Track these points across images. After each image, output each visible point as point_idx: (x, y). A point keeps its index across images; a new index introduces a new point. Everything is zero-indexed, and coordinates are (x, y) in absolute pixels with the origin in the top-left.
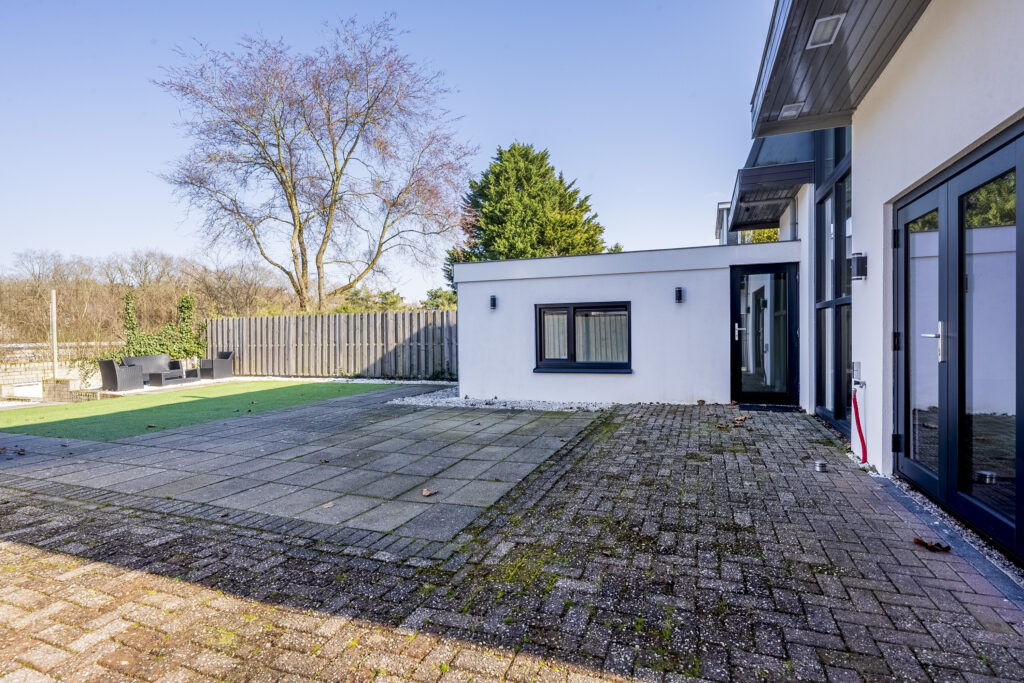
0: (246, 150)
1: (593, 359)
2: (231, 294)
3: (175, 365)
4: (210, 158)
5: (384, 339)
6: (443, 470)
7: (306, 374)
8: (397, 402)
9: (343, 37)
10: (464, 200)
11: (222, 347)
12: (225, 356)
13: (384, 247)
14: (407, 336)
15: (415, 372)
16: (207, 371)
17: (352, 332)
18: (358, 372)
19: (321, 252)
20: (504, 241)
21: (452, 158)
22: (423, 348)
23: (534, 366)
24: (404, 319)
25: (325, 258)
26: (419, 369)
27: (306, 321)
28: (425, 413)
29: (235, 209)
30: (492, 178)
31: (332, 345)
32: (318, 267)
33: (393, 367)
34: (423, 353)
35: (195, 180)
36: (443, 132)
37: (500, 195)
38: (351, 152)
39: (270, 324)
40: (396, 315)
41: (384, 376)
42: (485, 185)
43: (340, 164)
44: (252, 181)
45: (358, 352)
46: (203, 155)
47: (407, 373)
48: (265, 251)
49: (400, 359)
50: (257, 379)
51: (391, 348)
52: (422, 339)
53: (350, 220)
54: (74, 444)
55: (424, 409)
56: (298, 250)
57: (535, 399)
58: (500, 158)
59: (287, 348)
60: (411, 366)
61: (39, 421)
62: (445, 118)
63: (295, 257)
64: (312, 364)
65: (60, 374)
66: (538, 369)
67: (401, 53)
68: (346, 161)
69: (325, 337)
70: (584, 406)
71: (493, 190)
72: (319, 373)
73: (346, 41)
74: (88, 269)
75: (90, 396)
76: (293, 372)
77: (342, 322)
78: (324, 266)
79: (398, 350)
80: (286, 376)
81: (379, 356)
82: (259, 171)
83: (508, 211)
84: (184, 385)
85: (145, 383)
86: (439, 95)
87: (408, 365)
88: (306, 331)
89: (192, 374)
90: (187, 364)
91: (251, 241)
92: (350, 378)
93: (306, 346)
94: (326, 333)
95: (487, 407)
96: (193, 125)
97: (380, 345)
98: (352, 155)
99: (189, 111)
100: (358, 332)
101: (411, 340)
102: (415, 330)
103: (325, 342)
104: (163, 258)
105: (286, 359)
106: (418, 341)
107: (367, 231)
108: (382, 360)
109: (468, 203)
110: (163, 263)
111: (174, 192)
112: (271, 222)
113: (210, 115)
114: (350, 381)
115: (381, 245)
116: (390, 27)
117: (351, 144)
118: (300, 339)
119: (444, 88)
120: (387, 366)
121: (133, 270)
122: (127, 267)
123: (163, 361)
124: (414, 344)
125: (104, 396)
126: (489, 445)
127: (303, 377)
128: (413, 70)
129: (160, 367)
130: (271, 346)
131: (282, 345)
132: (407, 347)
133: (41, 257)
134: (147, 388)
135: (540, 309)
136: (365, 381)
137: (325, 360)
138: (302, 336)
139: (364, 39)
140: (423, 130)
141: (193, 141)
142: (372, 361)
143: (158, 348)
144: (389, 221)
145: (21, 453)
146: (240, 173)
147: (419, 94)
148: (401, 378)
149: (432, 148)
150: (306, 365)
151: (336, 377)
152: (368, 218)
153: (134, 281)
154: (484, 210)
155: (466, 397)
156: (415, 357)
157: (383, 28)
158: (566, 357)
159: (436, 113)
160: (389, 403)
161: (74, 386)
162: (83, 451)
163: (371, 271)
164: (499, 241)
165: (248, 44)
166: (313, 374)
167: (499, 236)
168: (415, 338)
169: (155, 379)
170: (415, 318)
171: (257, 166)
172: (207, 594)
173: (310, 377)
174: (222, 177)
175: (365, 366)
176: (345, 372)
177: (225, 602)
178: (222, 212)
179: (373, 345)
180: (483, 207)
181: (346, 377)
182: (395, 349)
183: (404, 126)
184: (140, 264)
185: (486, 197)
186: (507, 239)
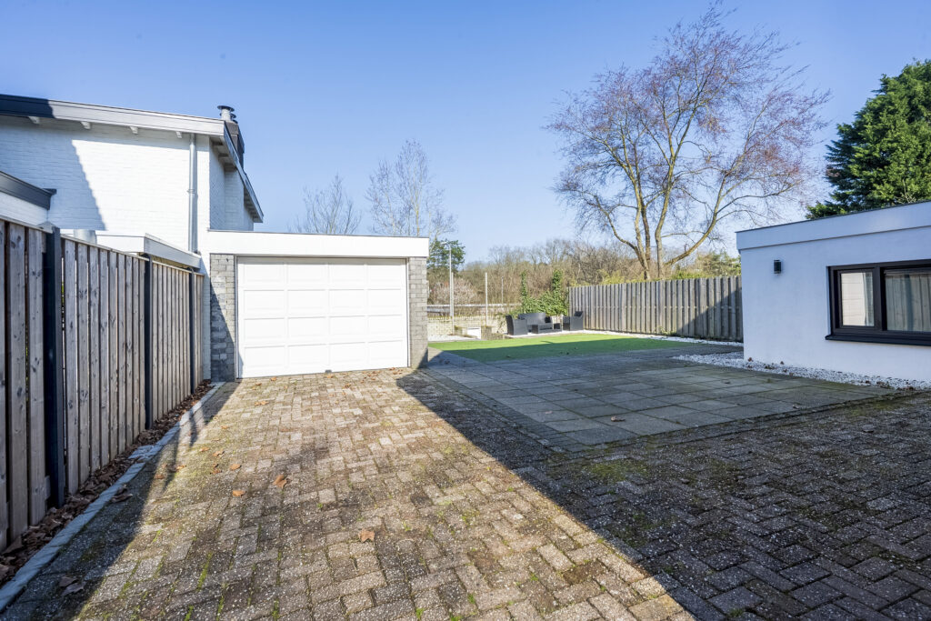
0: (604, 156)
1: (917, 328)
2: (594, 266)
3: (548, 320)
4: (577, 169)
5: (697, 303)
6: (648, 409)
7: (634, 331)
8: (681, 358)
9: (673, 42)
10: (831, 148)
11: (578, 307)
12: (579, 314)
13: (719, 216)
14: (718, 299)
15: (726, 333)
16: (567, 326)
17: (669, 296)
18: (674, 331)
19: (659, 227)
20: (887, 186)
21: (794, 114)
22: (734, 311)
23: (827, 332)
24: (715, 284)
25: (662, 233)
26: (730, 331)
27: (634, 288)
28: (695, 368)
29: (597, 204)
30: (868, 117)
31: (654, 307)
32: (657, 241)
33: (705, 329)
34: (733, 316)
35: (570, 187)
36: (780, 91)
37: (882, 133)
38: (684, 135)
39: (609, 290)
40: (708, 281)
41: (695, 336)
42: (861, 126)
43: (675, 148)
44: (608, 180)
45: (674, 314)
46: (572, 168)
47: (718, 335)
48: (617, 232)
49: (712, 321)
50: (596, 332)
51: (703, 310)
52: (733, 302)
53: (688, 195)
54: (469, 361)
55: (698, 365)
56: (642, 228)
57: (829, 367)
58: (885, 90)
59: (620, 309)
60: (722, 327)
61: (467, 349)
62: (782, 77)
63: (638, 234)
64: (638, 323)
65: (489, 323)
66: (832, 337)
67: (730, 32)
68: (679, 146)
69: (648, 301)
70: (884, 380)
71: (869, 129)
72: (643, 330)
73: (676, 43)
74: (522, 255)
75: (499, 337)
76: (624, 329)
77: (661, 288)
78: (663, 239)
79: (710, 313)
80: (619, 332)
81: (693, 317)
82: (612, 170)
83: (892, 150)
84: (551, 333)
85: (530, 331)
86: (775, 56)
87: (719, 327)
88: (634, 295)
89: (557, 327)
90: (555, 320)
91: (608, 225)
92: (667, 336)
93: (634, 307)
94: (648, 297)
95: (768, 371)
96: (565, 149)
97: (693, 308)
98: (685, 139)
99: (560, 140)
100: (674, 296)
101: (721, 303)
102: (726, 294)
103: (648, 305)
104: (564, 243)
105: (620, 318)
106: (729, 304)
107: (705, 203)
108: (695, 321)
109: (835, 150)
110: (564, 246)
111: (557, 199)
112: (621, 209)
113: (576, 138)
114: (665, 338)
115: (715, 214)
116: (716, 14)
117: (684, 130)
118: (629, 302)
119: (780, 46)
120: (699, 327)
121: (547, 253)
122: (543, 251)
123: (541, 317)
124: (725, 308)
125: (506, 338)
126: (713, 399)
127: (631, 333)
128: (741, 44)
129: (539, 321)
130: (609, 307)
131: (617, 307)
132: (718, 311)
133: (500, 250)
134: (530, 334)
135: (835, 272)
136: (678, 339)
137: (648, 320)
138: (631, 300)
139: (692, 36)
140: (757, 96)
141: (565, 161)
142: (686, 322)
143: (540, 308)
144: (724, 191)
145: (447, 363)
146: (599, 175)
147: (751, 63)
148: (712, 339)
149: (771, 109)
150: (634, 324)
151: (656, 334)
152: (704, 191)
153: (547, 261)
154: (857, 155)
155: (750, 360)
156: (726, 319)
157: (710, 18)
158: (872, 325)
159: (771, 75)
160: (674, 358)
161: (494, 331)
162: (470, 365)
163: (707, 239)
164: (878, 187)
165: (598, 79)
166: (638, 330)
167: (880, 182)
168: (726, 302)
169: (534, 329)
170: (726, 283)
171: (611, 167)
172: (458, 434)
173: (636, 333)
174: (587, 180)
175: (681, 326)
176: (663, 330)
177: (460, 438)
178: (588, 207)
179: (687, 307)
180: (855, 152)
181: (664, 335)
182: (707, 312)
183: (736, 98)
184: (551, 249)
185: (859, 140)
186: (894, 184)
